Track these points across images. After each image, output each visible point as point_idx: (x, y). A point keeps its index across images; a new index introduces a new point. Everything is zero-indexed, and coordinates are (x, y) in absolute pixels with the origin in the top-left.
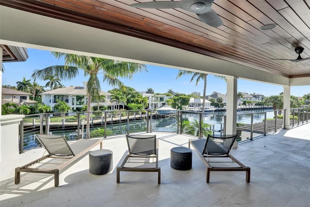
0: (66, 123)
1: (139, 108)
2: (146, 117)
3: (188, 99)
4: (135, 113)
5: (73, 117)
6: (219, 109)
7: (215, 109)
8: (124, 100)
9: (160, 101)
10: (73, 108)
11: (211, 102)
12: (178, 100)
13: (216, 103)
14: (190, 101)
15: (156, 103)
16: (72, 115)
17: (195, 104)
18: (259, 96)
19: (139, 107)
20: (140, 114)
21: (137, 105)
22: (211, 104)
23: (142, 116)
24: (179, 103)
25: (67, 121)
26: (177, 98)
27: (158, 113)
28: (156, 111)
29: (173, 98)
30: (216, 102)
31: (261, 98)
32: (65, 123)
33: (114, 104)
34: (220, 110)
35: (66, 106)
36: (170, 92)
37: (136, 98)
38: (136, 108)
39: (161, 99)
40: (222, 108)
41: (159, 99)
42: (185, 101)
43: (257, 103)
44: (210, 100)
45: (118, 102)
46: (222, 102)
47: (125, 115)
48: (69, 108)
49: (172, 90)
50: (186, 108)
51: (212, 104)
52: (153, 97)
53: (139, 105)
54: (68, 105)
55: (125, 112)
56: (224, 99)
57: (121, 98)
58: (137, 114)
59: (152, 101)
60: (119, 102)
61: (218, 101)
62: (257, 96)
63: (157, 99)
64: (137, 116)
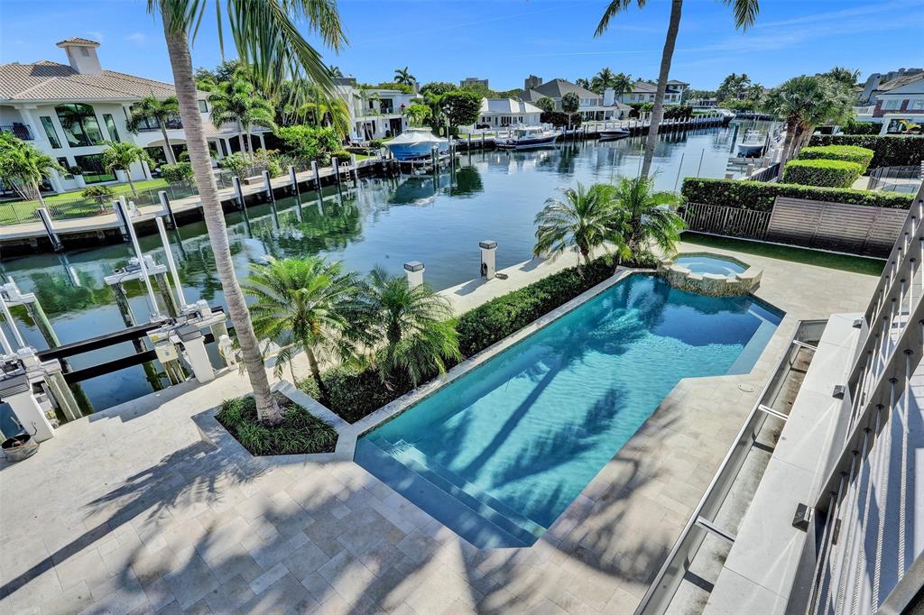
0: (57, 223)
1: (323, 141)
2: (352, 172)
3: (475, 100)
4: (313, 163)
5: (78, 196)
6: (569, 132)
7: (559, 133)
8: (266, 112)
9: (383, 112)
10: (62, 161)
11: (542, 111)
12: (442, 104)
13: (557, 114)
14: (481, 110)
15: (369, 119)
16: (70, 191)
17: (493, 120)
18: (675, 87)
19: (320, 140)
20: (330, 164)
21: (312, 131)
22: (542, 115)
23: (341, 170)
24: (445, 119)
25: (57, 214)
26: (438, 98)
27: (388, 157)
28: (383, 150)
29: (426, 101)
30: (557, 109)
31: (681, 94)
32: (59, 226)
33: (228, 131)
34: (571, 135)
35: (27, 155)
36: (402, 79)
37: (305, 105)
38: (314, 142)
39: (386, 105)
40: (576, 128)
41: (377, 105)
42: (464, 109)
43: (670, 109)
44: (537, 105)
45: (241, 123)
46: (577, 108)
47: (280, 170)
48: (44, 163)
49: (409, 73)
50: (470, 133)
51: (544, 118)
52: (357, 97)
53: (321, 131)
54: (34, 148)
55: (277, 161)
56: (582, 100)
57: (254, 106)
58: (320, 165)
59: (356, 116)
60: (245, 123)
61: (564, 107)
62: (671, 88)
63: (371, 106)
64: (325, 172)
